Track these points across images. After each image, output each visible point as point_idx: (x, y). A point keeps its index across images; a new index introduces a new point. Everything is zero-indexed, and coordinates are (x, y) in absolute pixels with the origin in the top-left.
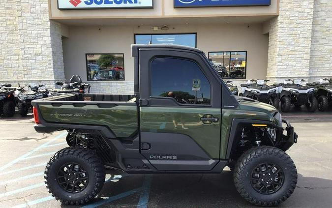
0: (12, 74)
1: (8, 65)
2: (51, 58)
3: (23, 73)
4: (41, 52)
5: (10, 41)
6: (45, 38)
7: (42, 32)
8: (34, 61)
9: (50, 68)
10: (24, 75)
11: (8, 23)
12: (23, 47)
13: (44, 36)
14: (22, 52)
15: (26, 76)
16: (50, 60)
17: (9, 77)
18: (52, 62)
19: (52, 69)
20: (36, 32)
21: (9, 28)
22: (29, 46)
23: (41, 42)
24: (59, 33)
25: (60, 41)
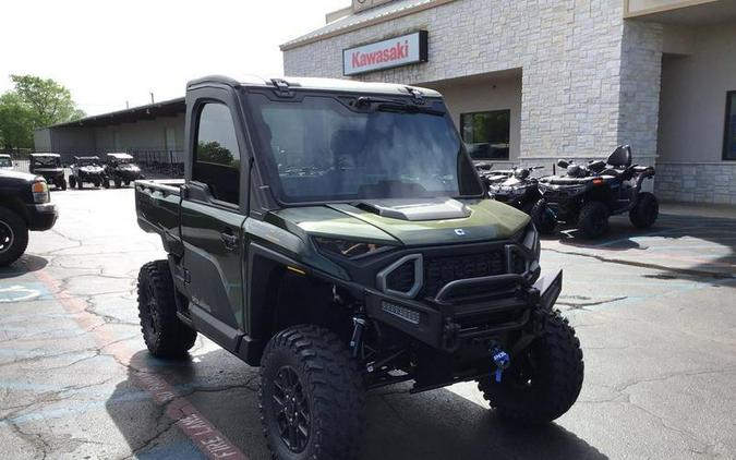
0: (549, 144)
1: (545, 127)
2: (616, 108)
3: (562, 143)
4: (597, 96)
5: (553, 77)
6: (610, 64)
7: (606, 50)
8: (583, 116)
9: (612, 129)
10: (564, 146)
11: (555, 39)
12: (567, 87)
13: (609, 59)
14: (565, 98)
15: (566, 149)
16: (613, 113)
17: (544, 151)
18: (617, 115)
19: (615, 133)
20: (595, 52)
21: (555, 51)
22: (579, 84)
23: (602, 73)
24: (654, 47)
25: (653, 67)
